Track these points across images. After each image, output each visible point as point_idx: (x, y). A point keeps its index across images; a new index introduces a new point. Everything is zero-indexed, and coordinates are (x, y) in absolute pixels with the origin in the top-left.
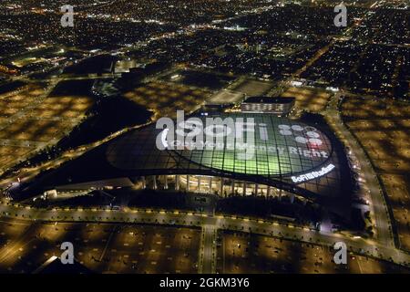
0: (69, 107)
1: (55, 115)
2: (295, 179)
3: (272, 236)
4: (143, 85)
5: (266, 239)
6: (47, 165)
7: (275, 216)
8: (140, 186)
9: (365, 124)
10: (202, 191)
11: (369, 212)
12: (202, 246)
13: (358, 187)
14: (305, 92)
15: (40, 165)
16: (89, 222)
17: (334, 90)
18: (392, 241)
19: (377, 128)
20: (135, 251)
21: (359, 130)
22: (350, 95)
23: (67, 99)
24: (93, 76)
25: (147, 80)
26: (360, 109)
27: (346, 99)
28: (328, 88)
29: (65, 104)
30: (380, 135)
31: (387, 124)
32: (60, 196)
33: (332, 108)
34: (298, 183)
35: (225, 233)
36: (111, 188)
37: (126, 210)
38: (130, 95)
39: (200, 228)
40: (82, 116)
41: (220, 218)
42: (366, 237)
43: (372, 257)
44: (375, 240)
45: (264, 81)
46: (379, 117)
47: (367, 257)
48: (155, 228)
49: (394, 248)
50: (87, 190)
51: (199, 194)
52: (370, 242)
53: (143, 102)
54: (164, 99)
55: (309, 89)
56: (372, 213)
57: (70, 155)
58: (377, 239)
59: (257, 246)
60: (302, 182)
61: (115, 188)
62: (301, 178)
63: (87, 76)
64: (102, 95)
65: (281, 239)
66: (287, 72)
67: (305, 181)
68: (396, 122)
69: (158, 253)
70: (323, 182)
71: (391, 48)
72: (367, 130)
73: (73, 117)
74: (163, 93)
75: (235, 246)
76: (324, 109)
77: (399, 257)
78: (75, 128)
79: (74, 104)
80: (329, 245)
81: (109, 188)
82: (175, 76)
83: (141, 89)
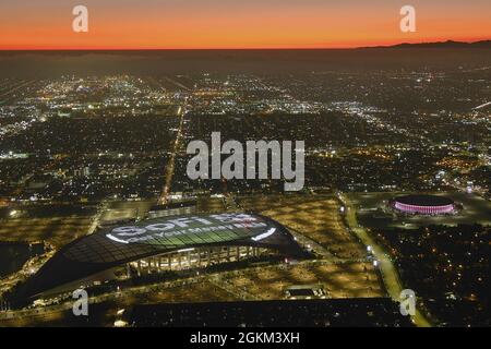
2: (255, 239)
8: (125, 277)
11: (312, 251)
12: (220, 286)
13: (297, 242)
18: (335, 257)
26: (257, 205)
27: (237, 201)
28: (212, 196)
30: (288, 217)
34: (258, 241)
35: (227, 278)
36: (99, 283)
37: (134, 289)
39: (208, 281)
41: (216, 275)
44: (325, 259)
45: (136, 201)
49: (338, 259)
52: (323, 260)
56: (315, 251)
58: (327, 258)
60: (260, 240)
61: (103, 282)
62: (258, 238)
67: (263, 239)
70: (274, 238)
77: (343, 261)
80: (301, 266)
81: (97, 283)
82: (13, 213)
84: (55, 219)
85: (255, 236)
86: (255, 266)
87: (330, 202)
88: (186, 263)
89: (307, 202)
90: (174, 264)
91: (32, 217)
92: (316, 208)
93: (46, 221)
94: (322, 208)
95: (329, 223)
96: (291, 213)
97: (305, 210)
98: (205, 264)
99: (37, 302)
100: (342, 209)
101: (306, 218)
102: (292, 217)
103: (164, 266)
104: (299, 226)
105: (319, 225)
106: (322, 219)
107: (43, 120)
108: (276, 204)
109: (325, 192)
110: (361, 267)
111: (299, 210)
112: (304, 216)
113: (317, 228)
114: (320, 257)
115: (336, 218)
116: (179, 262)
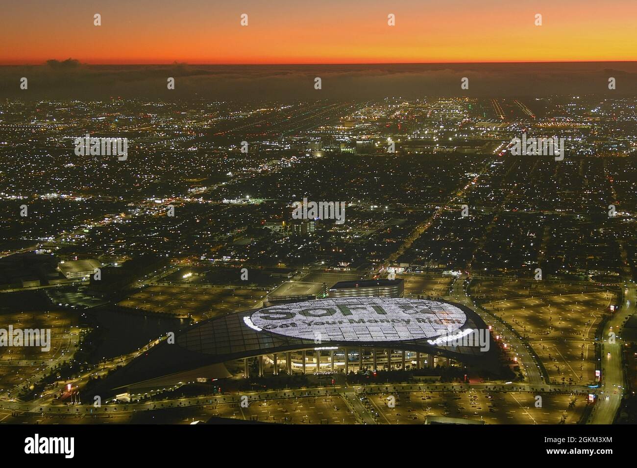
5: (415, 393)
6: (89, 376)
7: (418, 378)
8: (241, 376)
9: (505, 304)
10: (324, 372)
11: (518, 367)
12: (349, 404)
14: (412, 279)
17: (455, 274)
18: (543, 382)
19: (520, 306)
20: (278, 413)
21: (498, 310)
22: (479, 278)
24: (33, 286)
25: (140, 284)
26: (495, 291)
27: (475, 282)
28: (445, 273)
30: (525, 312)
31: (534, 301)
33: (458, 293)
35: (369, 394)
36: (204, 381)
37: (240, 394)
38: (128, 303)
39: (339, 395)
40: (77, 331)
41: (357, 387)
42: (518, 382)
43: (524, 391)
44: (527, 382)
45: (342, 272)
46: (522, 296)
47: (520, 392)
49: (545, 384)
50: (172, 386)
51: (320, 375)
52: (521, 384)
53: (160, 310)
54: (193, 304)
55: (416, 275)
56: (521, 368)
57: (109, 366)
61: (209, 381)
63: (22, 287)
64: (80, 307)
66: (375, 257)
68: (544, 300)
69: (305, 412)
72: (508, 309)
75: (384, 400)
79: (43, 321)
81: (200, 380)
82: (187, 276)
83: (142, 295)
84: (229, 288)
85: (434, 338)
86: (417, 382)
87: (606, 295)
88: (326, 366)
90: (311, 366)
91: (205, 283)
93: (217, 289)
94: (585, 303)
95: (577, 328)
96: (533, 307)
97: (558, 305)
98: (356, 370)
99: (120, 396)
102: (530, 313)
103: (295, 366)
104: (528, 328)
105: (556, 329)
106: (571, 320)
107: (319, 155)
109: (608, 280)
110: (568, 400)
111: (548, 303)
112: (550, 313)
113: (552, 333)
114: (521, 378)
115: (593, 321)
116: (318, 363)
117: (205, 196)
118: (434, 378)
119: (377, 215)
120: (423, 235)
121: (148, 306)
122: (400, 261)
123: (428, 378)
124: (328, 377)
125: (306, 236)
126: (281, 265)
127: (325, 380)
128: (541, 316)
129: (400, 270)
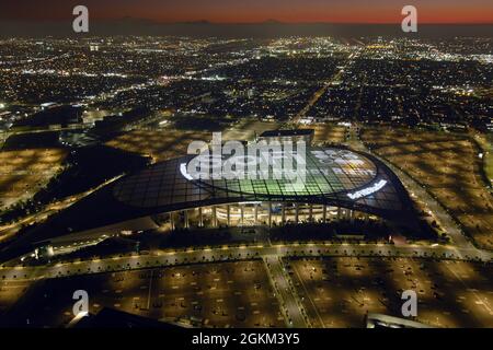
0: (34, 160)
1: (19, 169)
2: (352, 196)
3: (346, 255)
4: (126, 133)
5: (341, 259)
6: (29, 220)
7: (341, 236)
8: (167, 227)
9: (392, 150)
10: (247, 224)
11: (434, 222)
12: (271, 276)
13: (414, 202)
14: (318, 128)
15: (17, 221)
16: (114, 271)
17: (347, 124)
18: (470, 243)
19: (406, 152)
20: (190, 292)
21: (389, 155)
22: (365, 127)
23: (29, 153)
24: (56, 128)
25: (128, 128)
26: (380, 138)
28: (340, 124)
29: (28, 157)
30: (411, 158)
31: (414, 148)
32: (57, 252)
33: (353, 139)
34: (357, 199)
35: (292, 260)
36: (129, 233)
37: (159, 253)
38: (112, 143)
39: (261, 259)
40: (57, 168)
41: (280, 246)
42: (444, 243)
43: (458, 259)
44: (453, 245)
45: (268, 122)
46: (403, 143)
47: (454, 260)
48: (204, 266)
49: (475, 249)
50: (96, 239)
51: (244, 228)
52: (449, 247)
53: (133, 149)
54: (158, 145)
55: (320, 125)
56: (438, 223)
57: (56, 207)
58: (456, 243)
59: (335, 267)
60: (360, 198)
61: (135, 232)
62: (358, 195)
63: (48, 128)
64: (75, 145)
65: (358, 257)
66: (291, 112)
67: (363, 198)
68: (421, 146)
69: (221, 290)
70: (380, 196)
71: (386, 89)
72: (397, 154)
73: (45, 169)
74: (155, 139)
75: (309, 271)
76: (345, 141)
77: (484, 256)
78: (52, 180)
79: (41, 156)
80: (410, 255)
83: (125, 137)
84: (188, 132)
86: (341, 241)
87: (465, 143)
88: (249, 216)
89: (437, 141)
90: (236, 216)
91: (173, 128)
92: (447, 150)
93: (180, 133)
94: (454, 150)
95: (463, 174)
96: (415, 153)
97: (434, 151)
98: (278, 220)
100: (481, 155)
101: (433, 163)
102: (414, 158)
104: (422, 173)
105: (448, 175)
106: (453, 166)
108: (401, 140)
109: (459, 130)
111: (427, 150)
112: (432, 159)
113: (446, 180)
115: (472, 168)
116: (242, 214)
117: (193, 76)
118: (357, 237)
119: (290, 87)
120: (319, 99)
121: (126, 145)
122: (307, 115)
123: (352, 236)
124: (251, 230)
125: (247, 99)
126: (228, 117)
127: (248, 235)
128: (426, 162)
129: (308, 121)
